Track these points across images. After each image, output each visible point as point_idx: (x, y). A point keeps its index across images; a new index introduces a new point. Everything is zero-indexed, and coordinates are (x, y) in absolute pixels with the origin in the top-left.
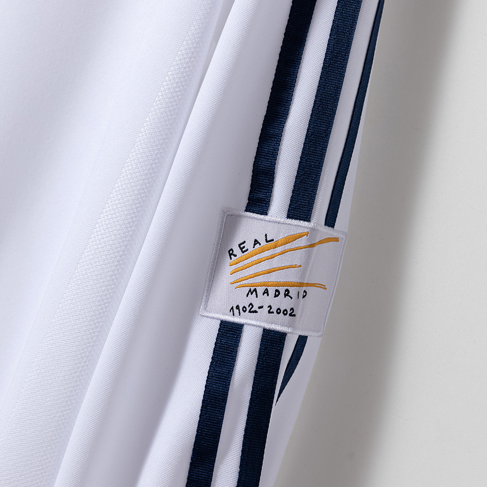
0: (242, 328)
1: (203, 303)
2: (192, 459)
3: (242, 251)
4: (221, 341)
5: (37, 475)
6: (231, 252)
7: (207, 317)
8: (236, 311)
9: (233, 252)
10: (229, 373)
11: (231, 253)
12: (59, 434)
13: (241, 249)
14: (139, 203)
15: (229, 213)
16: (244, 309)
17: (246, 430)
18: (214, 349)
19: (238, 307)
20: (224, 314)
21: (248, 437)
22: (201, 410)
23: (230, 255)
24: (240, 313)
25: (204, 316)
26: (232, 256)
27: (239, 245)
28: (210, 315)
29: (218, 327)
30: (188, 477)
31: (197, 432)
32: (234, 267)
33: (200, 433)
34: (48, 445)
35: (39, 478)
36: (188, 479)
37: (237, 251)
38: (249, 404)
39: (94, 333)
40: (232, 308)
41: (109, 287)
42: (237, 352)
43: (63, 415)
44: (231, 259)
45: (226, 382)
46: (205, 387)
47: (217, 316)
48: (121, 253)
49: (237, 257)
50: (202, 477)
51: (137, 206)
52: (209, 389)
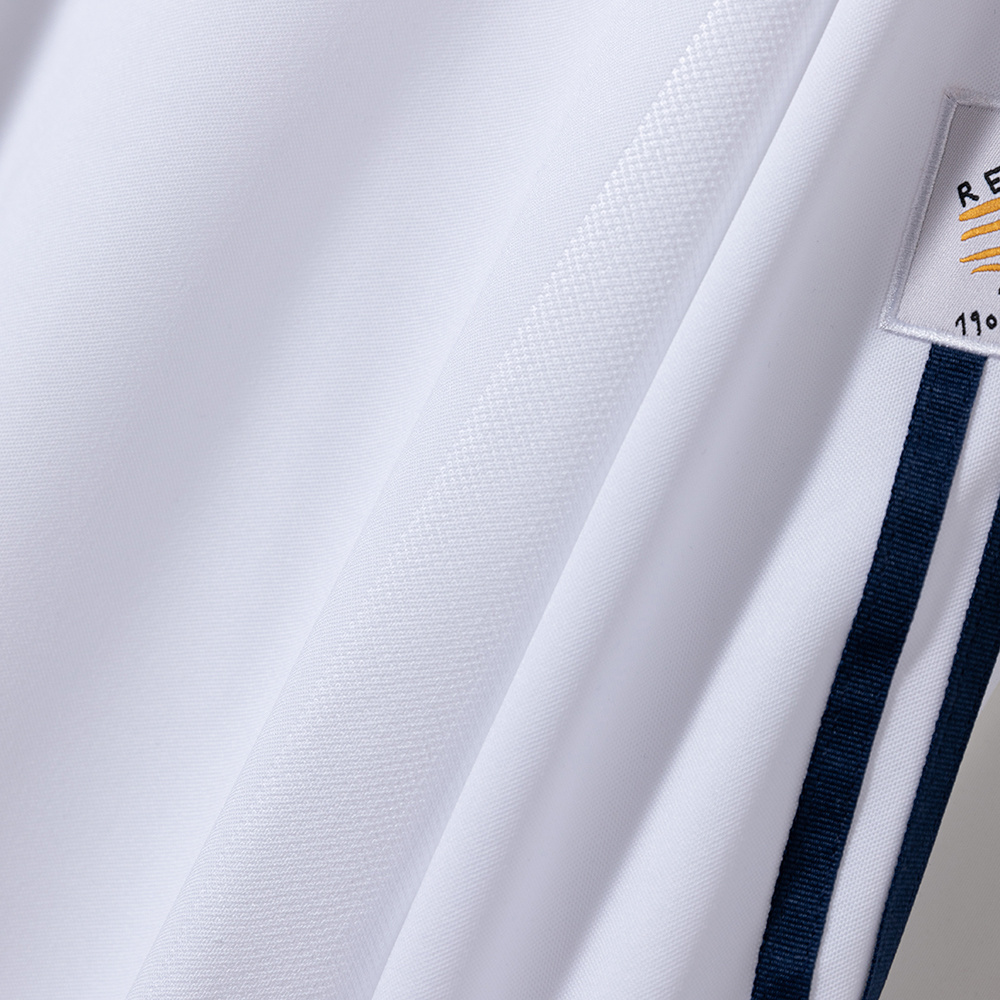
0: (982, 366)
1: (888, 302)
2: (844, 656)
3: (992, 189)
4: (931, 391)
5: (461, 671)
6: (964, 190)
7: (898, 334)
8: (971, 326)
9: (969, 188)
10: (949, 464)
11: (965, 192)
12: (524, 579)
13: (991, 184)
14: (770, 49)
15: (962, 102)
16: (992, 322)
17: (974, 600)
18: (915, 406)
19: (975, 316)
20: (940, 330)
21: (975, 615)
22: (880, 544)
23: (962, 196)
24: (979, 329)
25: (890, 331)
26: (967, 199)
27: (987, 175)
28: (905, 330)
29: (926, 357)
30: (830, 699)
31: (865, 593)
32: (970, 224)
33: (871, 596)
34: (498, 602)
35: (463, 679)
36: (830, 702)
37: (980, 187)
38: (986, 541)
39: (631, 344)
40: (962, 318)
41: (678, 240)
42: (968, 418)
43: (540, 534)
44: (964, 204)
45: (940, 485)
46: (892, 491)
47: (922, 334)
48: (715, 163)
49: (981, 201)
50: (862, 702)
51: (765, 55)
52: (900, 495)
